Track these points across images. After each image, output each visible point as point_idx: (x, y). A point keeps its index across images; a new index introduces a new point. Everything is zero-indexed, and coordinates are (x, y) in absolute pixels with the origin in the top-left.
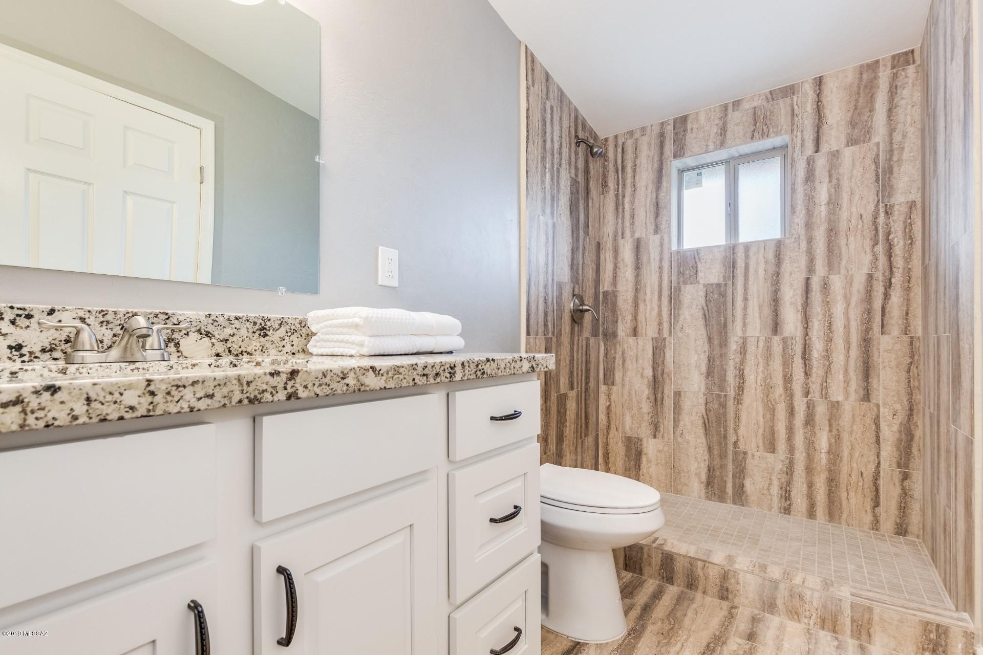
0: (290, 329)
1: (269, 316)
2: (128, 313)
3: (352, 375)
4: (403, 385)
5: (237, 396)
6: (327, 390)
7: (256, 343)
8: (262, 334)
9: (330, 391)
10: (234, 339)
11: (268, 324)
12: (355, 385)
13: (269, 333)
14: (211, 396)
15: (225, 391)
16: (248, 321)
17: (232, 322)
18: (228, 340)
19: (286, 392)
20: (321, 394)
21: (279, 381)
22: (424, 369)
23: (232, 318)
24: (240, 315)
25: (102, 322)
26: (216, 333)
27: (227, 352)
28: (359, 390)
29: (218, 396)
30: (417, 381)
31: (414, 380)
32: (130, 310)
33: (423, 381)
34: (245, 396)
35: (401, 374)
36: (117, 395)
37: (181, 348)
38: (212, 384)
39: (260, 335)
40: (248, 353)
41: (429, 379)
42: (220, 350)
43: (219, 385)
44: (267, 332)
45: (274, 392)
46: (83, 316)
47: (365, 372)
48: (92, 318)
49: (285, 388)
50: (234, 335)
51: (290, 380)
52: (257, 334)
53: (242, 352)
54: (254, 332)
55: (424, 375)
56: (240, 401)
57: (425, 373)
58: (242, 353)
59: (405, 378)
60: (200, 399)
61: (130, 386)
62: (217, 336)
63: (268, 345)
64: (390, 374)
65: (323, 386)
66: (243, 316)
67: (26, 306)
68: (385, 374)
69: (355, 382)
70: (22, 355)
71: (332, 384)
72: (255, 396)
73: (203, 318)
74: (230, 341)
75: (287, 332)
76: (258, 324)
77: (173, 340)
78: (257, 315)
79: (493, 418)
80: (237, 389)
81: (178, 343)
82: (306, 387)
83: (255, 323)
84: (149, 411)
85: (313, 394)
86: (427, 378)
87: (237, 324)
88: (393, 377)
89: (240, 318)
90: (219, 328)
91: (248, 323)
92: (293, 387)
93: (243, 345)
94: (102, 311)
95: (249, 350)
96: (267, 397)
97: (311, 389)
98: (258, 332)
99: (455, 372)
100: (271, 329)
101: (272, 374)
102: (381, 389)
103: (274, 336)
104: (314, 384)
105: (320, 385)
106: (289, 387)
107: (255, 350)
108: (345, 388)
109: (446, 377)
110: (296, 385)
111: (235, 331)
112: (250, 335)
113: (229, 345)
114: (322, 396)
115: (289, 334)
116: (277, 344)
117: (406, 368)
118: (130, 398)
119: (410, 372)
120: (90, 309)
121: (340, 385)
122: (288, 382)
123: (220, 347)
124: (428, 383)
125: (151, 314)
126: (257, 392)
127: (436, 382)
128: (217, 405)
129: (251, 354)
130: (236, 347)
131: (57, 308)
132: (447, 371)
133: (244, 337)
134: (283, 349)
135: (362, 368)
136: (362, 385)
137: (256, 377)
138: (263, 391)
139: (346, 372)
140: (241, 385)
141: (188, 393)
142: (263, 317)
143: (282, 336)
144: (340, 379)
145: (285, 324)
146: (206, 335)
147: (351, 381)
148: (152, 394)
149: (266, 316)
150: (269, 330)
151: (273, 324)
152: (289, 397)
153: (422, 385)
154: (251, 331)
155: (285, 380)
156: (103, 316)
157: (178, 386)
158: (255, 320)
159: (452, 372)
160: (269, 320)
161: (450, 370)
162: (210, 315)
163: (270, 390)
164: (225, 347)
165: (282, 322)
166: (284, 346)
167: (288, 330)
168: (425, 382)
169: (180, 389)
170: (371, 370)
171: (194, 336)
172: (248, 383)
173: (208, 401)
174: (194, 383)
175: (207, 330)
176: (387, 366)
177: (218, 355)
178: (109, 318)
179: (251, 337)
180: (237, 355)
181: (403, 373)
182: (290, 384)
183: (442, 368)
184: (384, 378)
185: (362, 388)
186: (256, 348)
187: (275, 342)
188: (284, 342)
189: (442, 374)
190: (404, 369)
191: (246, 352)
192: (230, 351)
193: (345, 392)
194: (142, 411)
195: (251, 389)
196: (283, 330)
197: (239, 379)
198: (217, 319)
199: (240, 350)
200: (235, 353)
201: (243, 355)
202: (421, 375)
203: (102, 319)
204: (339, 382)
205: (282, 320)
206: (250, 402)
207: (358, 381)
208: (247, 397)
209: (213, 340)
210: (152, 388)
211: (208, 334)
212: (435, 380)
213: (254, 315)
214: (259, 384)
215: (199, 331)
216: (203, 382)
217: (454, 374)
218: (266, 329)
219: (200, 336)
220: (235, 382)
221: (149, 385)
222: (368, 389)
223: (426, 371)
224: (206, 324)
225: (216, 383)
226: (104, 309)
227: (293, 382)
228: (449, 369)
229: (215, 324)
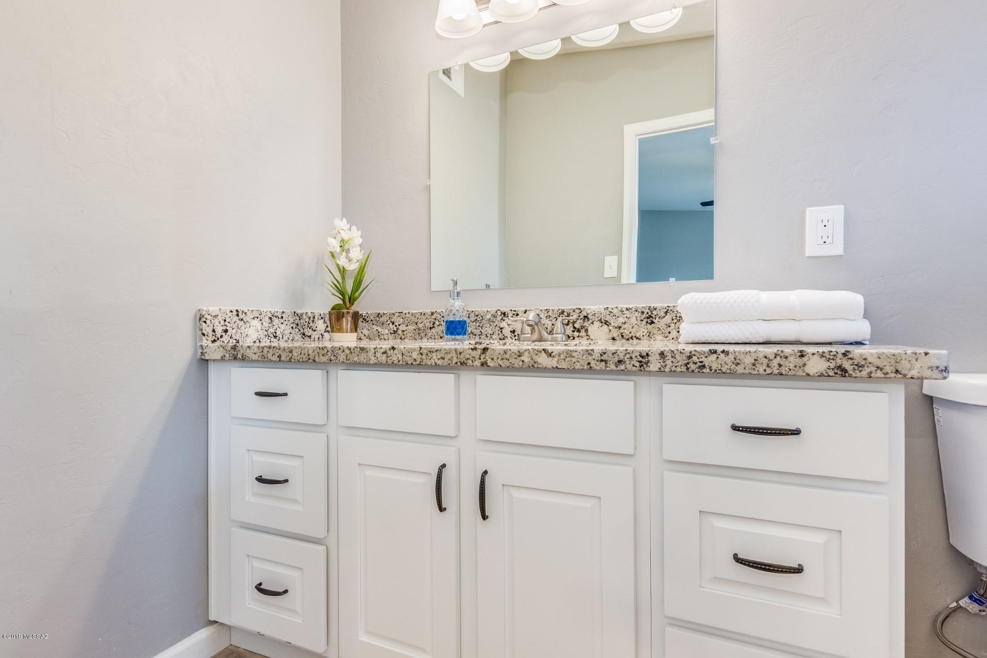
0: (676, 316)
1: (655, 305)
2: (559, 310)
3: (526, 354)
4: (577, 367)
5: (455, 360)
6: (507, 363)
7: (642, 330)
8: (649, 322)
9: (509, 364)
10: (626, 326)
11: (655, 313)
12: (529, 362)
13: (655, 321)
14: (443, 358)
15: (450, 356)
16: (636, 311)
17: (624, 313)
18: (621, 327)
19: (480, 361)
20: (503, 365)
21: (476, 354)
22: (601, 355)
23: (624, 309)
24: (630, 306)
25: (547, 316)
26: (612, 322)
27: (620, 337)
28: (533, 366)
29: (446, 359)
30: (592, 365)
31: (589, 364)
32: (560, 308)
33: (601, 366)
34: (459, 360)
35: (573, 357)
36: (410, 353)
37: (589, 333)
38: (443, 352)
39: (647, 322)
40: (637, 338)
41: (608, 365)
42: (615, 335)
43: (447, 353)
44: (654, 320)
45: (474, 360)
46: (538, 313)
47: (537, 353)
48: (542, 314)
49: (480, 359)
50: (625, 323)
51: (483, 354)
52: (644, 322)
53: (632, 336)
54: (642, 320)
55: (602, 361)
56: (456, 363)
57: (604, 359)
58: (632, 338)
59: (578, 362)
60: (439, 359)
61: (414, 350)
62: (613, 324)
63: (655, 331)
64: (562, 357)
65: (504, 360)
66: (633, 307)
67: (516, 309)
68: (557, 356)
69: (529, 360)
70: (515, 336)
71: (511, 359)
72: (464, 361)
73: (603, 311)
74: (622, 328)
75: (673, 320)
76: (646, 312)
77: (584, 327)
78: (644, 306)
79: (735, 428)
80: (454, 355)
81: (587, 330)
82: (492, 359)
83: (643, 313)
84: (420, 362)
85: (497, 365)
86: (606, 363)
87: (628, 314)
88: (565, 359)
89: (630, 309)
90: (614, 317)
91: (636, 313)
92: (484, 358)
93: (633, 331)
94: (547, 309)
95: (638, 336)
96: (470, 362)
97: (496, 361)
98: (645, 321)
99: (649, 361)
100: (657, 317)
101: (472, 349)
102: (553, 367)
103: (661, 323)
104: (498, 358)
105: (502, 359)
106: (482, 358)
107: (643, 336)
108: (521, 363)
109: (633, 365)
110: (486, 357)
111: (626, 320)
112: (639, 322)
113: (622, 331)
114: (505, 368)
115: (675, 321)
116: (663, 331)
117: (579, 353)
118: (415, 355)
119: (585, 357)
120: (541, 308)
121: (517, 361)
122: (482, 355)
123: (615, 333)
124: (608, 369)
125: (571, 309)
126: (464, 359)
127: (618, 368)
128: (446, 364)
129: (640, 339)
130: (627, 332)
131: (528, 309)
132: (635, 359)
133: (634, 324)
134: (669, 335)
135: (535, 349)
136: (535, 363)
137: (464, 350)
138: (468, 359)
139: (521, 351)
140: (457, 354)
141: (434, 355)
142: (650, 307)
143: (668, 323)
144: (517, 357)
145: (671, 312)
146: (605, 323)
147: (526, 358)
148: (421, 354)
149: (652, 306)
150: (655, 318)
151: (659, 313)
152: (482, 365)
153: (598, 370)
154: (639, 319)
155: (479, 353)
156: (547, 312)
157: (430, 352)
158: (643, 310)
159: (644, 360)
160: (655, 309)
161: (641, 359)
162: (607, 308)
163: (471, 358)
164: (619, 332)
165: (668, 310)
166: (669, 333)
167: (674, 318)
168: (604, 368)
169: (432, 353)
170: (543, 352)
171: (597, 324)
172: (460, 353)
173: (442, 361)
174: (437, 351)
175: (605, 319)
176: (559, 349)
177: (613, 339)
178: (550, 313)
179: (640, 324)
180: (628, 339)
181: (577, 357)
182: (483, 356)
183: (628, 356)
184: (556, 359)
185: (536, 365)
186: (644, 334)
187: (661, 329)
188: (670, 328)
189: (628, 362)
190: (577, 353)
191: (635, 337)
192: (622, 336)
193: (521, 366)
194: (418, 362)
195: (461, 357)
196: (668, 317)
197: (456, 350)
198: (612, 311)
199: (631, 335)
200: (627, 338)
201: (633, 339)
202: (597, 361)
203: (547, 315)
204: (516, 358)
205: (667, 308)
206: (461, 364)
207: (532, 359)
208: (460, 361)
209: (610, 328)
210: (421, 351)
211: (607, 323)
212: (617, 367)
213: (642, 306)
214: (465, 354)
215: (600, 321)
216: (440, 350)
217: (647, 363)
218: (652, 317)
219: (601, 324)
220: (454, 352)
221: (420, 350)
222: (540, 366)
223: (605, 357)
224: (605, 315)
225: (445, 352)
226: (548, 308)
227: (484, 355)
228: (639, 357)
229: (612, 314)
